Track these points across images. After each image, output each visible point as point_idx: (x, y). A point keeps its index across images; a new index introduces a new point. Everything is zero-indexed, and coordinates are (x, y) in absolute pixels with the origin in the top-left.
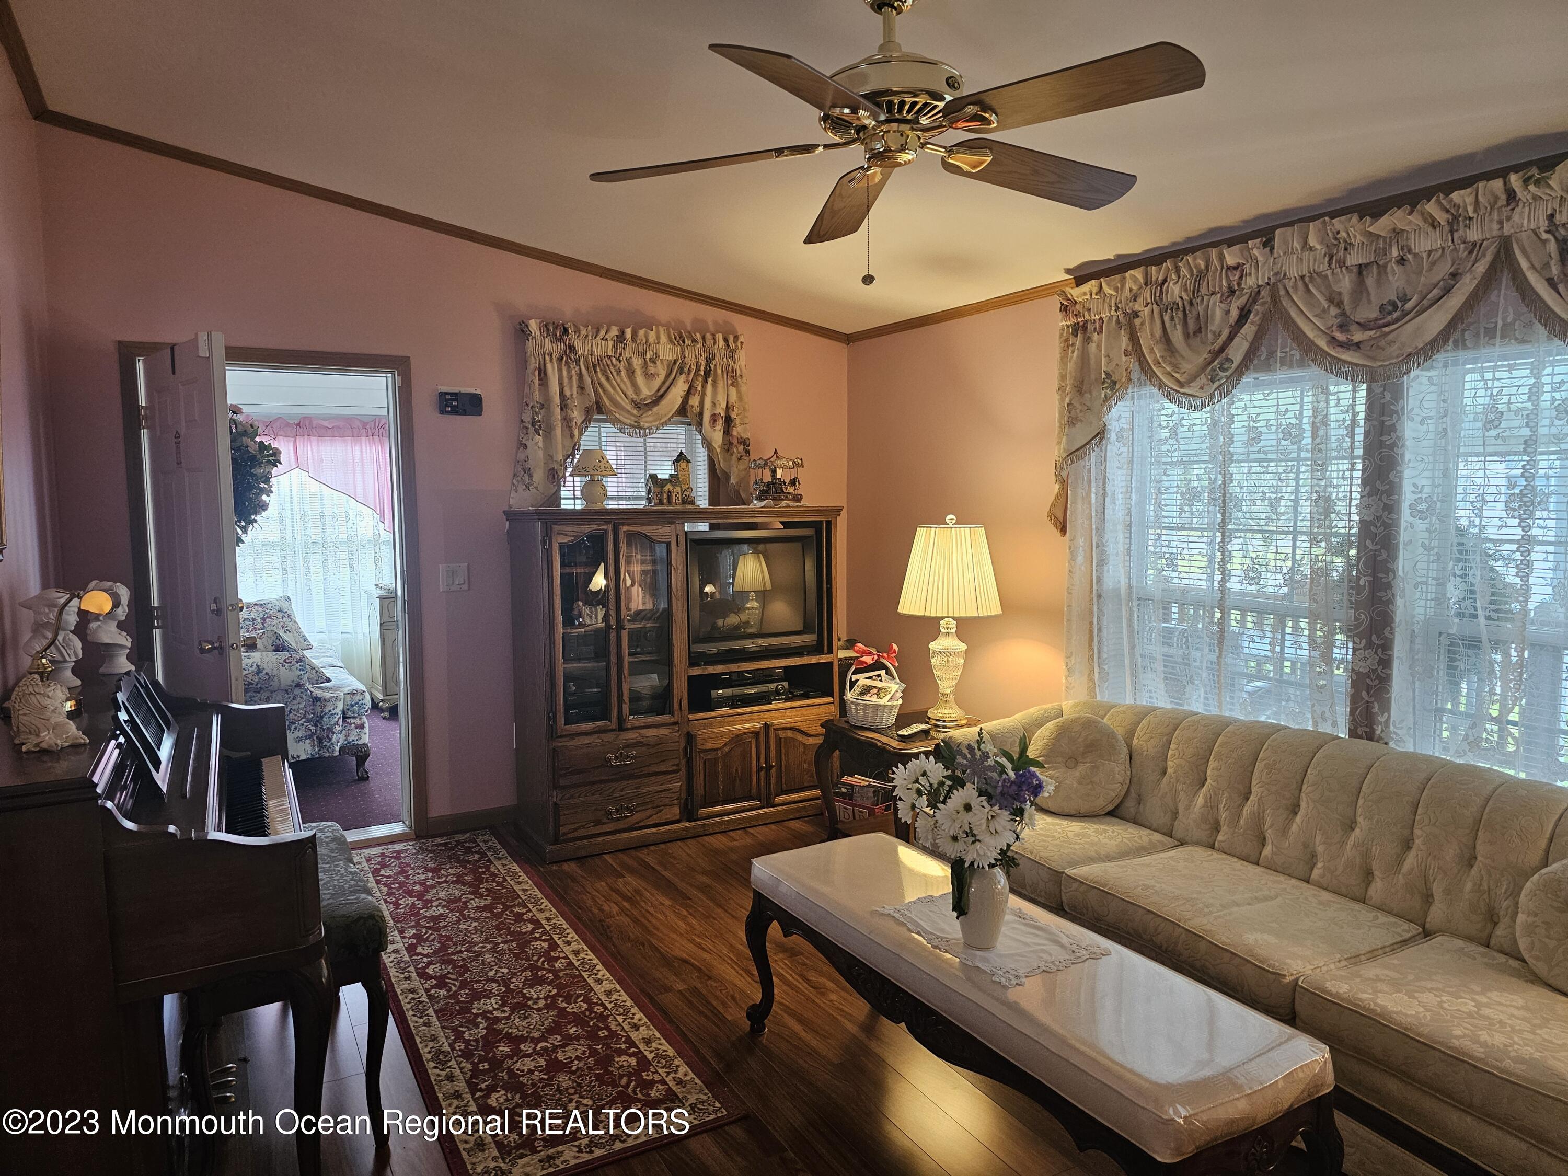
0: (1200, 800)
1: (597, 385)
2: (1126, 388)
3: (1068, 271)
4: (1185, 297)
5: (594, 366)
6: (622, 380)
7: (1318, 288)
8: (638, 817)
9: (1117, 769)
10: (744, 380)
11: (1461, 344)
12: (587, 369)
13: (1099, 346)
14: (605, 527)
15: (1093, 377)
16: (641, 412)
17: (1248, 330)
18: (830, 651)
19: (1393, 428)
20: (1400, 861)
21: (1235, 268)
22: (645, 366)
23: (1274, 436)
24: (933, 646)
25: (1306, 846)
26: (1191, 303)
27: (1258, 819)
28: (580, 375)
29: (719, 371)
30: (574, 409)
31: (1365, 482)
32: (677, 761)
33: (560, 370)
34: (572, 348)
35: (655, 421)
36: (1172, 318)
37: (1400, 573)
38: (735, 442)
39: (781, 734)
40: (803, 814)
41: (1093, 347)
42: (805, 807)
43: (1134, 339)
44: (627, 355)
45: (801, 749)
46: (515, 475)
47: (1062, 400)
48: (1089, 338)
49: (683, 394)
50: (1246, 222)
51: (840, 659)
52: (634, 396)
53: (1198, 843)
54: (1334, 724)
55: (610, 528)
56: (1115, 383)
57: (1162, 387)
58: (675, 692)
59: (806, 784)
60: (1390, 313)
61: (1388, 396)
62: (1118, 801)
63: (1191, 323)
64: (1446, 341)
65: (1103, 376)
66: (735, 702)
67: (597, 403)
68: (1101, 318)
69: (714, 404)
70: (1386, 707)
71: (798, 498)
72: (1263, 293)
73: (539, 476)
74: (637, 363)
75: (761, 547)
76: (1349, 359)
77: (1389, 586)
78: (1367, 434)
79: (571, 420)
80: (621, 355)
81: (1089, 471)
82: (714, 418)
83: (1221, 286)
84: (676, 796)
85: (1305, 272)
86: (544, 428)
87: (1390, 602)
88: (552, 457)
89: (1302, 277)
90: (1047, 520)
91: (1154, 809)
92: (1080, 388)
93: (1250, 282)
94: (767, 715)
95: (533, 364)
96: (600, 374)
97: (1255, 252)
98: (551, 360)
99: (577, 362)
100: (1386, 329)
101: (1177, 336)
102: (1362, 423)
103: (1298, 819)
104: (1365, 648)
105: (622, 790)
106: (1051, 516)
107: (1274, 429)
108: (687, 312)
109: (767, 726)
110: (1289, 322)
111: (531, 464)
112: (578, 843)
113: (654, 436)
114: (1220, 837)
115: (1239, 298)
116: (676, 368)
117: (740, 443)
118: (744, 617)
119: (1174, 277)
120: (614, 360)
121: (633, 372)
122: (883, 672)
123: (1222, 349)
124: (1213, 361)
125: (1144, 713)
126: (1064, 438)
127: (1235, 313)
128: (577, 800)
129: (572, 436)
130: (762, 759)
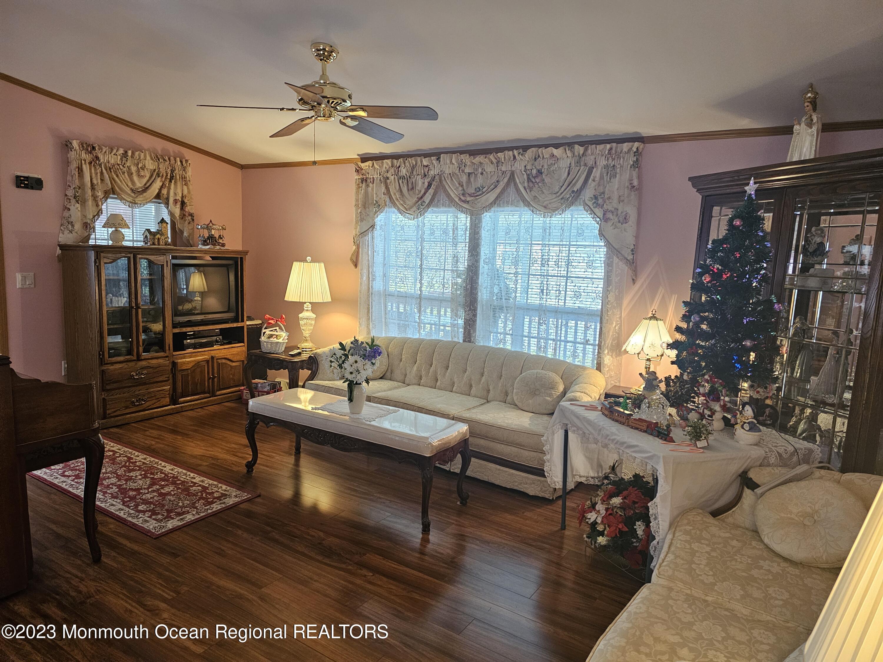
0: (415, 368)
1: (112, 179)
2: (384, 208)
3: (358, 155)
4: (408, 174)
5: (110, 169)
6: (125, 177)
7: (455, 179)
8: (148, 404)
9: (384, 361)
10: (191, 183)
11: (499, 206)
12: (106, 170)
13: (372, 189)
14: (129, 255)
15: (370, 202)
16: (136, 195)
17: (431, 191)
18: (243, 321)
19: (478, 233)
20: (480, 380)
21: (427, 166)
22: (138, 171)
23: (439, 232)
24: (300, 315)
25: (451, 380)
26: (410, 177)
27: (436, 372)
28: (102, 173)
29: (178, 177)
30: (99, 191)
31: (469, 252)
32: (167, 376)
33: (90, 169)
34: (97, 158)
35: (143, 200)
36: (403, 182)
37: (480, 284)
38: (187, 214)
39: (219, 361)
40: (230, 399)
41: (370, 189)
42: (231, 396)
43: (387, 188)
44: (128, 164)
45: (230, 368)
46: (62, 225)
47: (357, 210)
48: (368, 185)
49: (159, 187)
50: (430, 149)
51: (247, 325)
52: (131, 186)
53: (414, 384)
54: (458, 338)
55: (132, 256)
56: (379, 205)
57: (399, 209)
58: (167, 341)
59: (232, 385)
60: (478, 192)
61: (477, 221)
62: (384, 373)
63: (410, 185)
64: (495, 204)
65: (375, 202)
66: (195, 346)
67: (112, 189)
68: (373, 178)
69: (175, 194)
70: (475, 331)
71: (223, 245)
72: (436, 178)
73: (78, 226)
74: (134, 169)
75: (201, 269)
76: (465, 207)
77: (476, 288)
78: (470, 234)
79: (97, 197)
80: (125, 164)
81: (368, 241)
82: (176, 201)
83: (421, 172)
84: (168, 393)
85: (451, 172)
86: (80, 199)
87: (477, 294)
88: (85, 217)
89: (450, 174)
90: (350, 261)
91: (398, 374)
92: (364, 206)
93: (432, 173)
94: (212, 352)
95: (74, 165)
96: (113, 173)
97: (434, 162)
98: (85, 163)
99: (100, 165)
100: (477, 197)
101: (405, 189)
102: (469, 230)
103: (449, 371)
104: (469, 311)
105: (139, 391)
106: (351, 259)
107: (439, 230)
108: (160, 145)
109: (212, 358)
110: (445, 191)
111: (73, 219)
112: (116, 418)
113: (142, 208)
114: (422, 381)
115: (428, 178)
116: (155, 174)
117: (189, 215)
118: (194, 304)
119: (403, 165)
120: (121, 166)
121: (132, 174)
122: (277, 328)
123: (422, 197)
124: (418, 202)
125: (391, 339)
126: (358, 227)
127: (426, 184)
128: (116, 396)
129: (97, 205)
130: (211, 374)
